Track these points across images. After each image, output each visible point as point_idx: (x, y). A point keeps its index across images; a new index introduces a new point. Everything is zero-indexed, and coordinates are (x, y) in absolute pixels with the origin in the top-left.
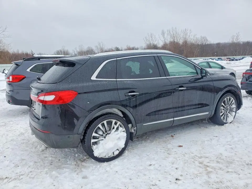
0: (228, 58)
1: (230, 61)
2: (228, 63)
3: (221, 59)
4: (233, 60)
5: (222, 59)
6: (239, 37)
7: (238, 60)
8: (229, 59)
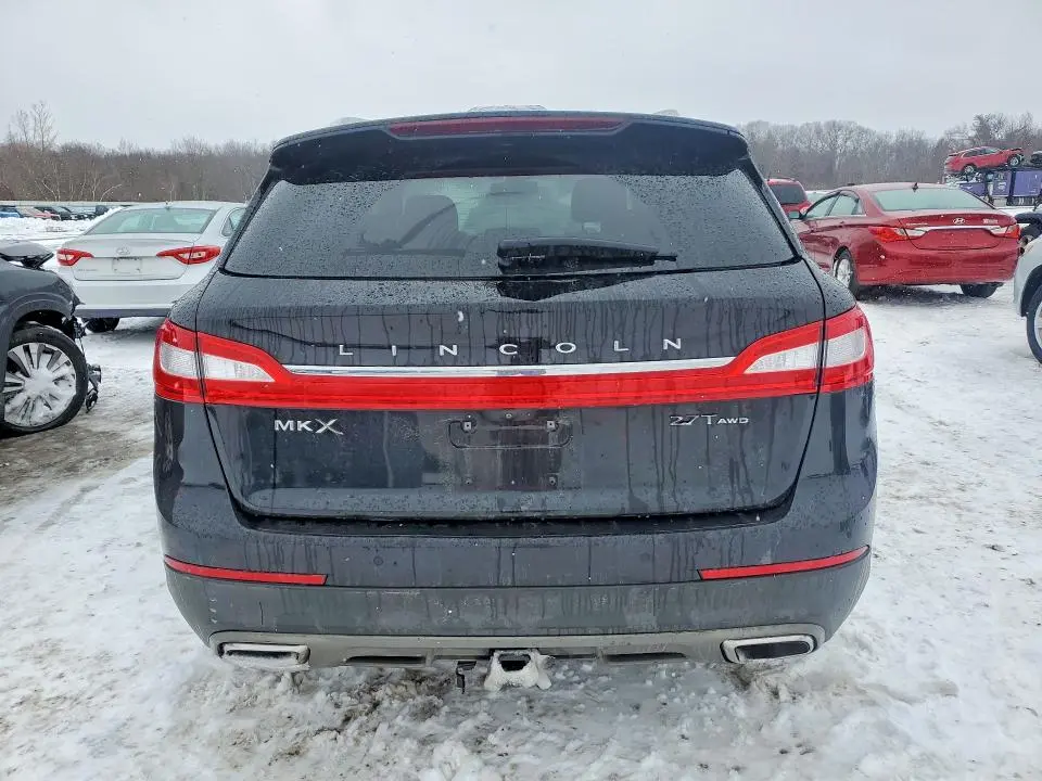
0: (42, 209)
1: (54, 218)
2: (50, 230)
3: (13, 208)
4: (65, 217)
5: (22, 212)
6: (49, 122)
7: (84, 218)
8: (47, 213)
